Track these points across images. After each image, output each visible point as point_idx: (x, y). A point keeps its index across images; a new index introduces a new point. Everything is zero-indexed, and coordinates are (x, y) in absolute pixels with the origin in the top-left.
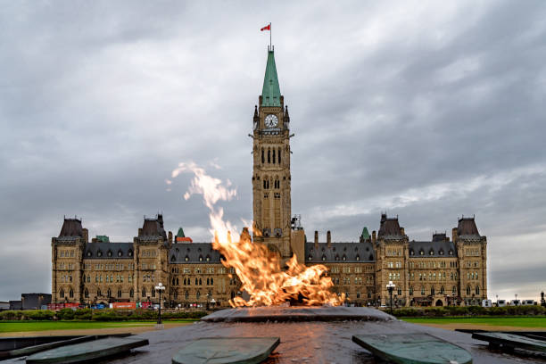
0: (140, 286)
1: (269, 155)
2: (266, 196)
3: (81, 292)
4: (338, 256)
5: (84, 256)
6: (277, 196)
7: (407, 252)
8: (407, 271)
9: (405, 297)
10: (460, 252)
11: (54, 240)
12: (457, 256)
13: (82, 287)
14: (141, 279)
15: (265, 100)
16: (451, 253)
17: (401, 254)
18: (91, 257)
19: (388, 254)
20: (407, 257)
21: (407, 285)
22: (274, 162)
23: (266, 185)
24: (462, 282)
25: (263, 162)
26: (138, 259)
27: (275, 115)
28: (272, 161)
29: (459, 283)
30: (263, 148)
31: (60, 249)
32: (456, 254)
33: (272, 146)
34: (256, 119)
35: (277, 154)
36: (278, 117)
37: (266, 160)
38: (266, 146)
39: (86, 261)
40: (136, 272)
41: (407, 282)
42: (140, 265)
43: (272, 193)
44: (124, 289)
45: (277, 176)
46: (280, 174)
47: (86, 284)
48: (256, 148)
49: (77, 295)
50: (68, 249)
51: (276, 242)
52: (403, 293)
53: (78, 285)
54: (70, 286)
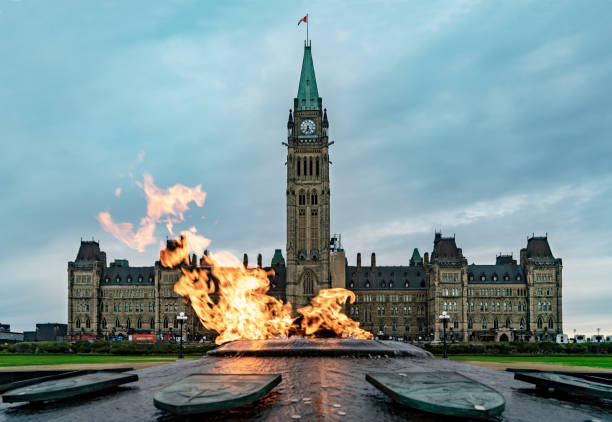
0: (162, 315)
1: (305, 166)
2: (303, 213)
3: (99, 323)
4: (383, 281)
5: (102, 282)
6: (314, 213)
7: (465, 277)
8: (465, 299)
9: (462, 331)
10: (529, 277)
11: (71, 264)
12: (526, 282)
13: (99, 316)
14: (163, 308)
15: (301, 104)
16: (519, 279)
17: (458, 280)
18: (108, 284)
19: (442, 280)
20: (466, 284)
21: (465, 316)
22: (311, 174)
23: (302, 200)
24: (531, 312)
25: (299, 173)
26: (159, 286)
27: (312, 119)
28: (308, 173)
29: (528, 315)
30: (299, 158)
31: (76, 274)
32: (525, 280)
33: (308, 155)
34: (291, 125)
35: (314, 165)
36: (315, 122)
37: (302, 172)
38: (302, 155)
39: (105, 288)
40: (157, 300)
41: (465, 313)
42: (162, 292)
43: (308, 210)
44: (145, 319)
45: (314, 190)
46: (318, 188)
47: (104, 314)
48: (290, 158)
49: (94, 326)
50: (84, 274)
51: (312, 266)
52: (460, 325)
53: (95, 314)
54: (87, 315)
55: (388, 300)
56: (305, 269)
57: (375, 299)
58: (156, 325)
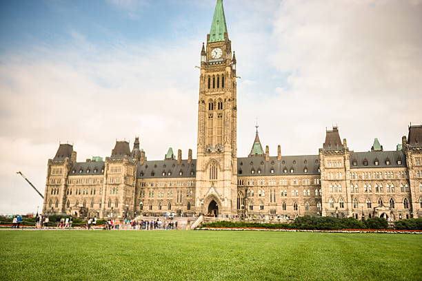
0: (107, 198)
1: (214, 81)
2: (211, 116)
3: (64, 203)
4: (285, 168)
5: (69, 174)
6: (220, 116)
7: (348, 162)
8: (348, 182)
9: (348, 210)
10: (409, 160)
11: (50, 161)
12: (406, 166)
13: (65, 199)
14: (108, 192)
15: (211, 37)
16: (399, 162)
17: (341, 165)
18: (74, 174)
19: (327, 166)
20: (348, 168)
21: (349, 198)
22: (218, 87)
23: (211, 107)
24: (413, 193)
25: (209, 88)
26: (107, 175)
27: (220, 47)
28: (216, 87)
29: (410, 195)
30: (209, 76)
31: (53, 167)
32: (405, 164)
33: (215, 74)
34: (203, 53)
35: (220, 80)
36: (222, 49)
37: (212, 86)
38: (211, 74)
39: (70, 177)
40: (104, 186)
41: (349, 194)
42: (109, 180)
43: (215, 114)
44: (96, 200)
45: (220, 99)
46: (222, 97)
47: (69, 196)
48: (201, 77)
49: (60, 206)
50: (58, 167)
51: (215, 157)
52: (345, 205)
53: (62, 197)
54: (56, 197)
55: (289, 184)
56: (211, 159)
57: (278, 183)
58: (103, 205)
